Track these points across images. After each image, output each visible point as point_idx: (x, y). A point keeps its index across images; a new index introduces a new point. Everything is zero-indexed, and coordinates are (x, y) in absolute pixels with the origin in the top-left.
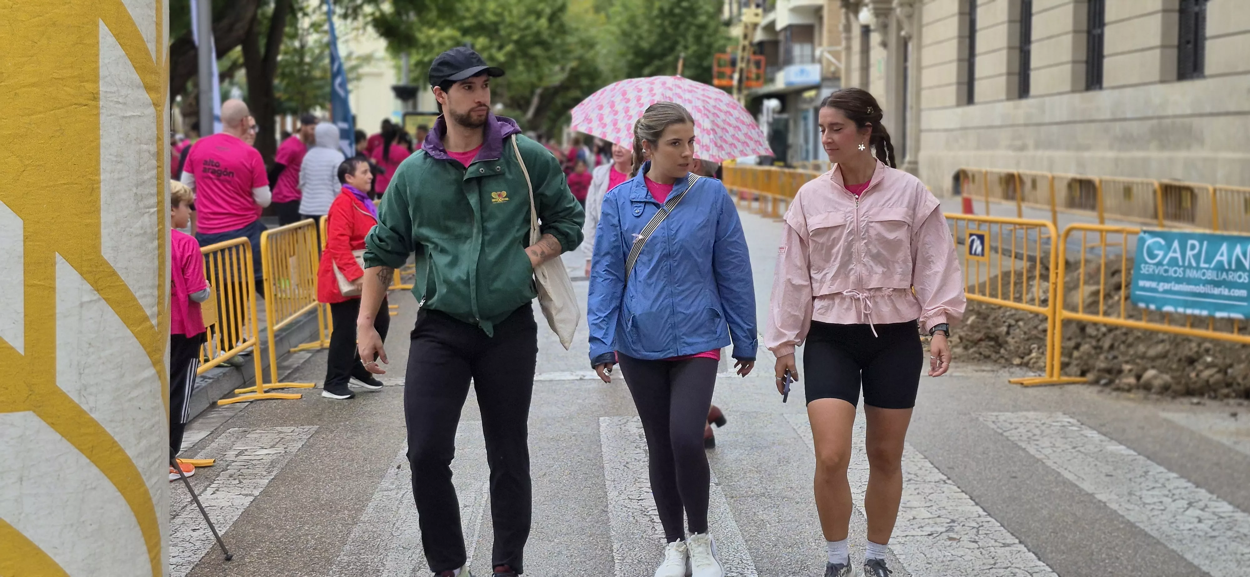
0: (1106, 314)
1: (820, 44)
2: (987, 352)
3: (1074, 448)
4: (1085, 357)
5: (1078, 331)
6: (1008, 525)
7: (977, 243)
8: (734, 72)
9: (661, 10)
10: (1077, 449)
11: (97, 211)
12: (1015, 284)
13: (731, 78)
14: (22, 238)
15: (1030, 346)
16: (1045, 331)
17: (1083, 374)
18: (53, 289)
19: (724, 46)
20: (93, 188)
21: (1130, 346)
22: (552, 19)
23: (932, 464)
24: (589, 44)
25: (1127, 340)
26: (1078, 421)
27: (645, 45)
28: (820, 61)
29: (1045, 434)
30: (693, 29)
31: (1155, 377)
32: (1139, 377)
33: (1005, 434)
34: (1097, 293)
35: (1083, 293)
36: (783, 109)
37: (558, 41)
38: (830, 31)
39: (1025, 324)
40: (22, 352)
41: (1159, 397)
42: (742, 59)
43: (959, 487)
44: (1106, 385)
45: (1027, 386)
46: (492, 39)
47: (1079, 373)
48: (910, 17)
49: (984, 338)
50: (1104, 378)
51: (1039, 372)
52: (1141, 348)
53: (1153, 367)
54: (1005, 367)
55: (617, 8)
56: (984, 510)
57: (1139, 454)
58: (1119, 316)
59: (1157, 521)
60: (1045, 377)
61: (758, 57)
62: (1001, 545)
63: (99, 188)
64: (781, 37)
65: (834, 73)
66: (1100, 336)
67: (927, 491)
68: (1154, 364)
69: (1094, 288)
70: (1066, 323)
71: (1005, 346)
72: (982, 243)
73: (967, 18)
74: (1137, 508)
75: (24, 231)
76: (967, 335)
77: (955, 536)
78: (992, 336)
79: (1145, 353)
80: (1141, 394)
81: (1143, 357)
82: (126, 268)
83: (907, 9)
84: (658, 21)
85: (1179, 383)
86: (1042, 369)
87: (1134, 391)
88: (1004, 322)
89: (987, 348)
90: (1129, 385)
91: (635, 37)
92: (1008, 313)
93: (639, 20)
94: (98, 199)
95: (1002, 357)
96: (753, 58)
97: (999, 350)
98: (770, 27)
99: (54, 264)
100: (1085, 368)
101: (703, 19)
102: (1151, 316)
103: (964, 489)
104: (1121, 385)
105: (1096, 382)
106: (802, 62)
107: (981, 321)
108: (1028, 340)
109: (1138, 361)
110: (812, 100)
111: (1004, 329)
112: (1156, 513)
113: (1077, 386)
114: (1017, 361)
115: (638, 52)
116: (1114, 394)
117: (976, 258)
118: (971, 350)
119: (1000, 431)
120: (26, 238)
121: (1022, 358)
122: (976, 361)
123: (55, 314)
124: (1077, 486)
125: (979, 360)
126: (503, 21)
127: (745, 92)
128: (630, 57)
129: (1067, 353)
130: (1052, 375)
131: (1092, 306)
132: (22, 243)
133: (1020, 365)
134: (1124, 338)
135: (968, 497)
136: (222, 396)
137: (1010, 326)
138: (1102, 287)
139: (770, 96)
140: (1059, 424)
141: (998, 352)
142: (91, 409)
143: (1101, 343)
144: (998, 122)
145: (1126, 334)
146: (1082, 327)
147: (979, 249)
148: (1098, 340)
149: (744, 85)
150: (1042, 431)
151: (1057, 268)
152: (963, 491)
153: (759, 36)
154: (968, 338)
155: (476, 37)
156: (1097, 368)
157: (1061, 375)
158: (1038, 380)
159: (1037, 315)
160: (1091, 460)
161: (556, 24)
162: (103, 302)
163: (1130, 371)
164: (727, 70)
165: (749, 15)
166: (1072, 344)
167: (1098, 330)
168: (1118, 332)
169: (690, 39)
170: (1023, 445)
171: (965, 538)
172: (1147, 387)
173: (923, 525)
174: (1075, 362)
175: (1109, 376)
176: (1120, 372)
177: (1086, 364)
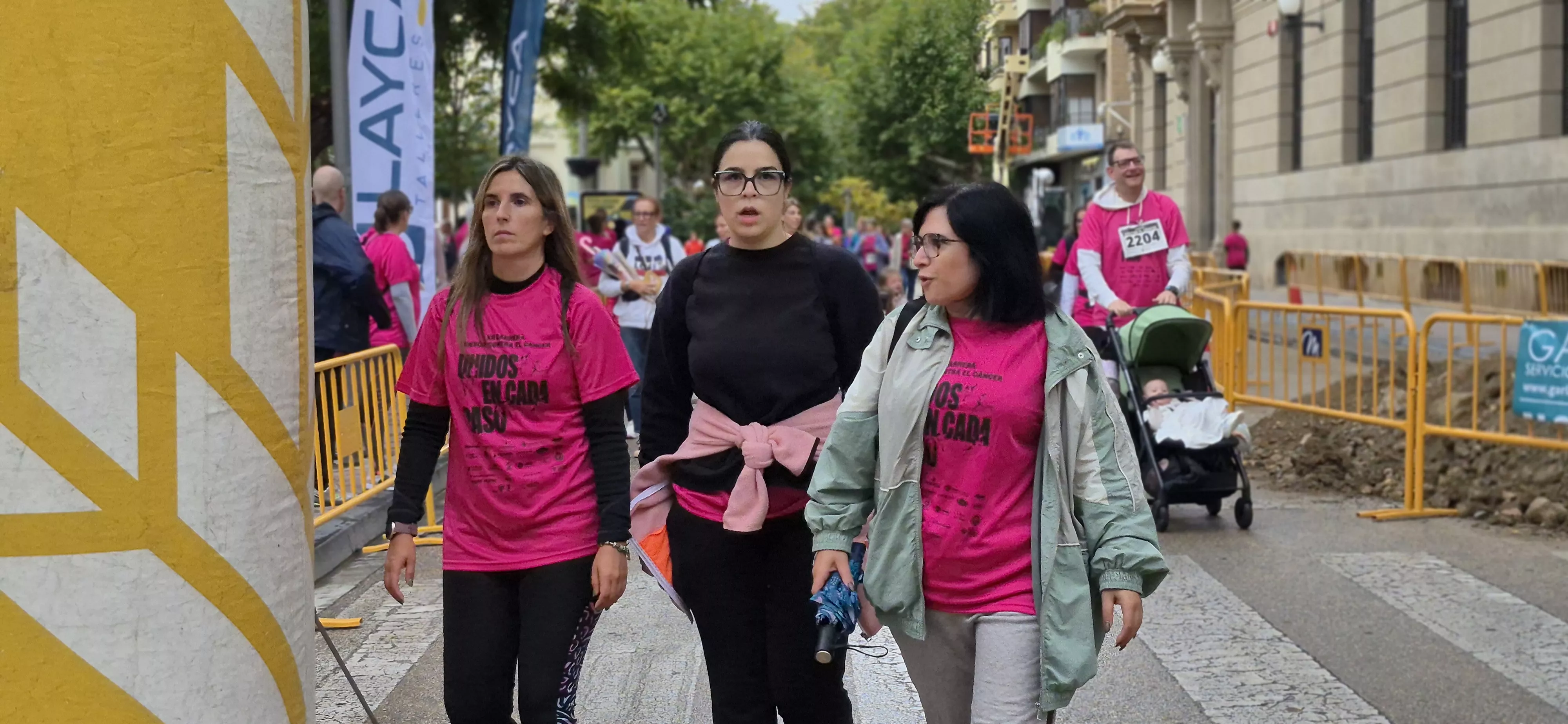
0: (1480, 427)
1: (1103, 99)
2: (1327, 478)
3: (1445, 596)
4: (1454, 483)
5: (1444, 450)
6: (1364, 693)
7: (1313, 340)
8: (995, 135)
9: (901, 59)
10: (1448, 598)
11: (226, 301)
12: (1363, 393)
13: (991, 142)
14: (134, 335)
15: (1382, 471)
16: (1402, 451)
17: (1452, 504)
18: (173, 398)
19: (982, 103)
20: (220, 274)
21: (1512, 468)
22: (765, 72)
23: (1263, 617)
24: (812, 104)
25: (1508, 460)
26: (1449, 562)
27: (881, 103)
28: (1103, 121)
29: (1407, 579)
30: (942, 82)
31: (1545, 507)
32: (1524, 508)
33: (1355, 580)
34: (1468, 401)
35: (1449, 403)
36: (1057, 181)
37: (772, 100)
38: (1115, 83)
39: (1376, 442)
40: (135, 475)
41: (1550, 532)
42: (1005, 118)
43: (1298, 646)
44: (1482, 518)
45: (1380, 521)
46: (690, 100)
47: (1447, 503)
48: (1217, 61)
49: (1323, 460)
50: (1480, 509)
51: (1395, 503)
52: (1527, 471)
53: (1543, 495)
54: (1351, 497)
55: (846, 58)
56: (1332, 674)
57: (1529, 603)
58: (1497, 429)
59: (1555, 686)
60: (1404, 509)
61: (1024, 116)
62: (1355, 716)
63: (227, 272)
64: (1053, 91)
65: (1121, 134)
66: (1473, 456)
67: (1258, 651)
68: (1543, 490)
69: (1464, 396)
70: (1430, 439)
71: (1351, 470)
72: (1319, 340)
73: (1290, 63)
74: (1528, 670)
75: (137, 327)
76: (1301, 457)
77: (1296, 706)
78: (1335, 458)
79: (1531, 477)
80: (1528, 528)
81: (1529, 481)
82: (261, 372)
83: (1213, 52)
84: (897, 74)
86: (1400, 499)
87: (1518, 525)
88: (1349, 440)
89: (1327, 473)
90: (1512, 516)
91: (869, 94)
92: (1353, 429)
93: (874, 73)
94: (226, 286)
95: (1347, 485)
96: (1018, 117)
97: (1344, 475)
98: (1039, 79)
99: (174, 368)
100: (1454, 496)
101: (955, 69)
102: (1537, 428)
103: (1305, 648)
104: (1502, 518)
105: (1469, 515)
106: (1080, 121)
107: (1318, 439)
108: (1380, 462)
109: (1523, 487)
110: (1093, 168)
111: (1349, 449)
112: (1553, 675)
113: (1445, 519)
114: (1367, 489)
115: (873, 112)
116: (1493, 528)
117: (1311, 359)
118: (1308, 476)
119: (1348, 576)
120: (139, 335)
121: (1373, 485)
122: (1313, 490)
123: (176, 428)
124: (1449, 643)
125: (1318, 489)
126: (703, 77)
127: (1009, 160)
128: (863, 119)
129: (1430, 477)
130: (1412, 505)
131: (1462, 418)
132: (134, 342)
133: (1371, 494)
134: (1503, 458)
135: (1310, 657)
136: (367, 542)
137: (1356, 446)
138: (1474, 394)
139: (1040, 164)
140: (1424, 566)
141: (1342, 479)
142: (220, 548)
143: (1474, 465)
144: (1332, 192)
145: (1506, 453)
146: (1450, 445)
147: (1316, 348)
148: (1471, 462)
149: (1006, 152)
150: (1402, 575)
151: (1417, 370)
152: (1303, 651)
153: (1025, 90)
154: (1303, 460)
155: (670, 98)
156: (1470, 496)
157: (1424, 506)
158: (1394, 512)
159: (1390, 429)
160: (1467, 610)
161: (769, 80)
162: (234, 414)
163: (1513, 499)
164: (986, 133)
165: (1013, 63)
166: (1437, 466)
167: (1470, 448)
168: (1496, 451)
169: (938, 97)
170: (1379, 593)
171: (1309, 708)
172: (1535, 520)
173: (1254, 692)
174: (1442, 490)
175: (1485, 507)
176: (1500, 501)
177: (1456, 492)
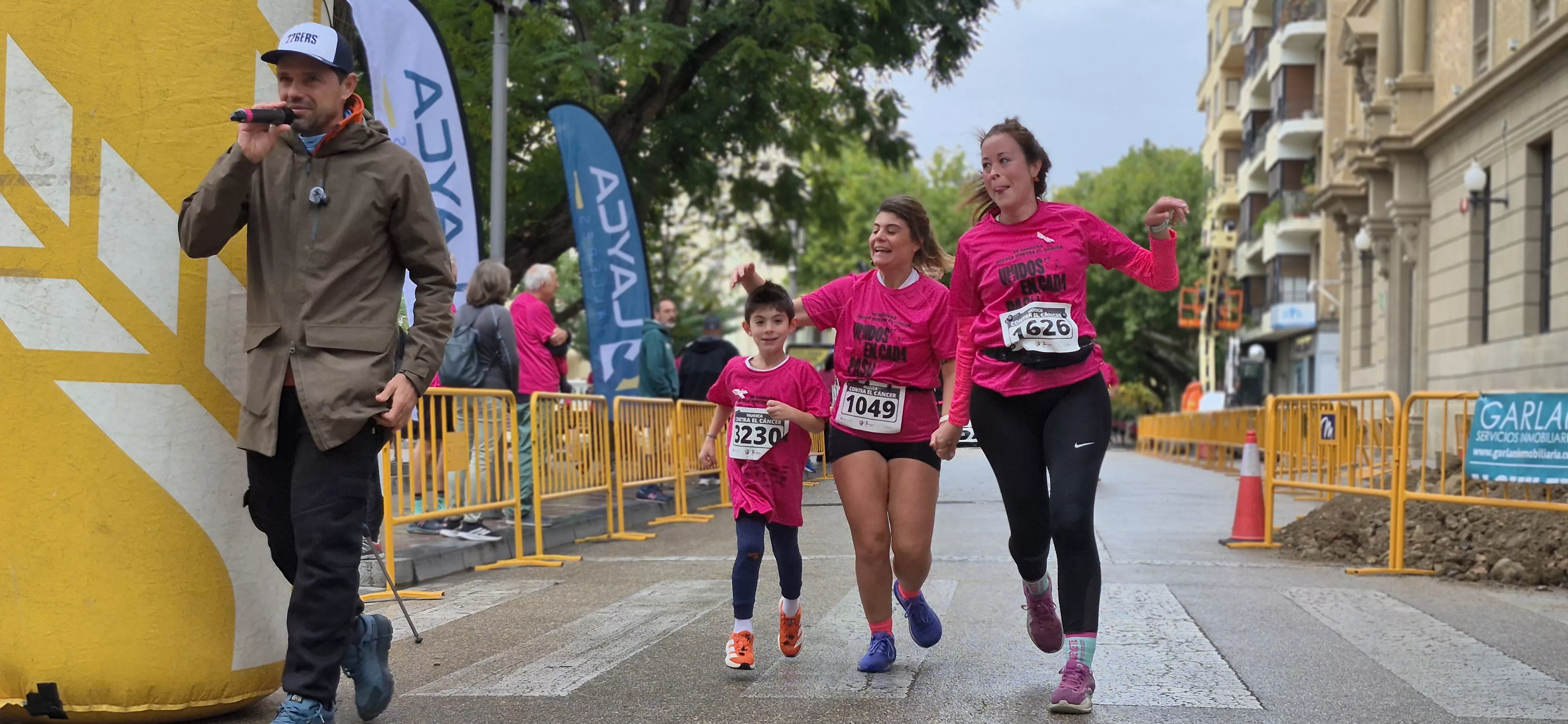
1: (1316, 278)
2: (1342, 551)
3: (1358, 608)
4: (1440, 550)
7: (1329, 425)
8: (1203, 309)
10: (1360, 609)
13: (1198, 315)
17: (1433, 565)
21: (1490, 536)
23: (1185, 610)
25: (1487, 529)
26: (1386, 594)
28: (1316, 300)
31: (1507, 566)
32: (1490, 567)
36: (1266, 359)
38: (1327, 262)
42: (1213, 293)
44: (1453, 576)
47: (1429, 565)
48: (1414, 238)
49: (1340, 535)
50: (1454, 569)
52: (1502, 538)
53: (1509, 557)
61: (1237, 293)
64: (1269, 270)
65: (1332, 314)
68: (1510, 553)
72: (1333, 424)
73: (1480, 237)
79: (1504, 543)
80: (1486, 582)
81: (1502, 548)
85: (1529, 571)
87: (1480, 580)
89: (1342, 547)
90: (1479, 574)
95: (1358, 556)
97: (1356, 549)
98: (1256, 259)
100: (1437, 560)
104: (1468, 576)
105: (1444, 573)
106: (1292, 300)
109: (1494, 551)
110: (1306, 347)
111: (1368, 527)
113: (1423, 578)
114: (1371, 559)
117: (1328, 442)
118: (1325, 550)
121: (1377, 554)
122: (1325, 560)
125: (1329, 559)
127: (1215, 334)
130: (1395, 567)
134: (1484, 528)
137: (1376, 526)
140: (1362, 595)
141: (1354, 551)
143: (1459, 536)
144: (1514, 364)
145: (1486, 524)
147: (1330, 432)
148: (1458, 533)
149: (1213, 325)
150: (1338, 598)
153: (1242, 269)
154: (1324, 536)
156: (1446, 558)
157: (1403, 567)
163: (1484, 562)
164: (1195, 307)
165: (1221, 239)
167: (1458, 521)
168: (1480, 521)
172: (1496, 576)
174: (1428, 555)
175: (1458, 567)
176: (1473, 563)
177: (1439, 556)
